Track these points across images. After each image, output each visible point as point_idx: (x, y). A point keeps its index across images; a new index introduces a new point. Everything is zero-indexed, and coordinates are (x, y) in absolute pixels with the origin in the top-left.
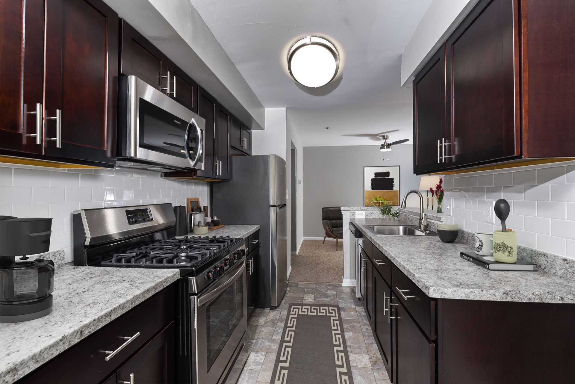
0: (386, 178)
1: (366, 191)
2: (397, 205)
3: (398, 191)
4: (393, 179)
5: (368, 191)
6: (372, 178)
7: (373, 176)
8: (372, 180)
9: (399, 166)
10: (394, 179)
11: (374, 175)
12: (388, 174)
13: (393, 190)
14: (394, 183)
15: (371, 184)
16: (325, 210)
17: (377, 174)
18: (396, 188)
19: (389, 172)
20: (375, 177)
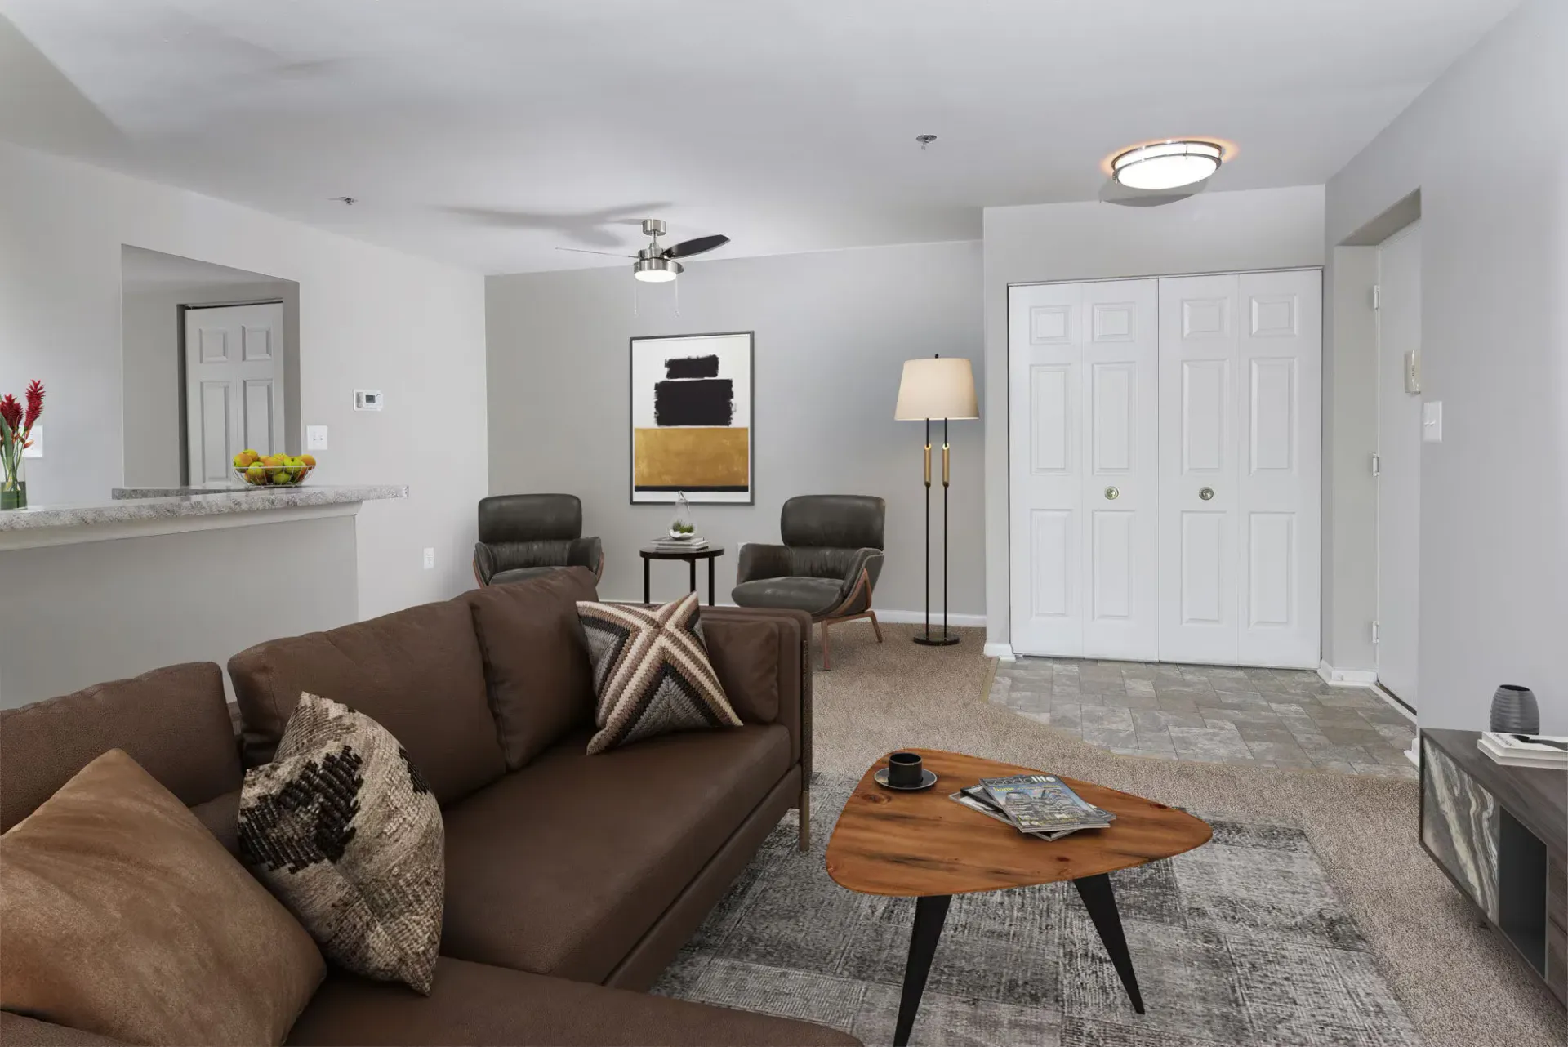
0: (706, 378)
1: (637, 430)
2: (742, 483)
3: (747, 429)
4: (727, 384)
5: (645, 431)
6: (658, 381)
7: (661, 375)
8: (660, 388)
9: (752, 334)
10: (733, 384)
11: (666, 370)
12: (711, 364)
13: (731, 426)
14: (732, 400)
15: (654, 405)
16: (492, 506)
17: (675, 367)
18: (740, 418)
19: (718, 356)
20: (669, 376)
